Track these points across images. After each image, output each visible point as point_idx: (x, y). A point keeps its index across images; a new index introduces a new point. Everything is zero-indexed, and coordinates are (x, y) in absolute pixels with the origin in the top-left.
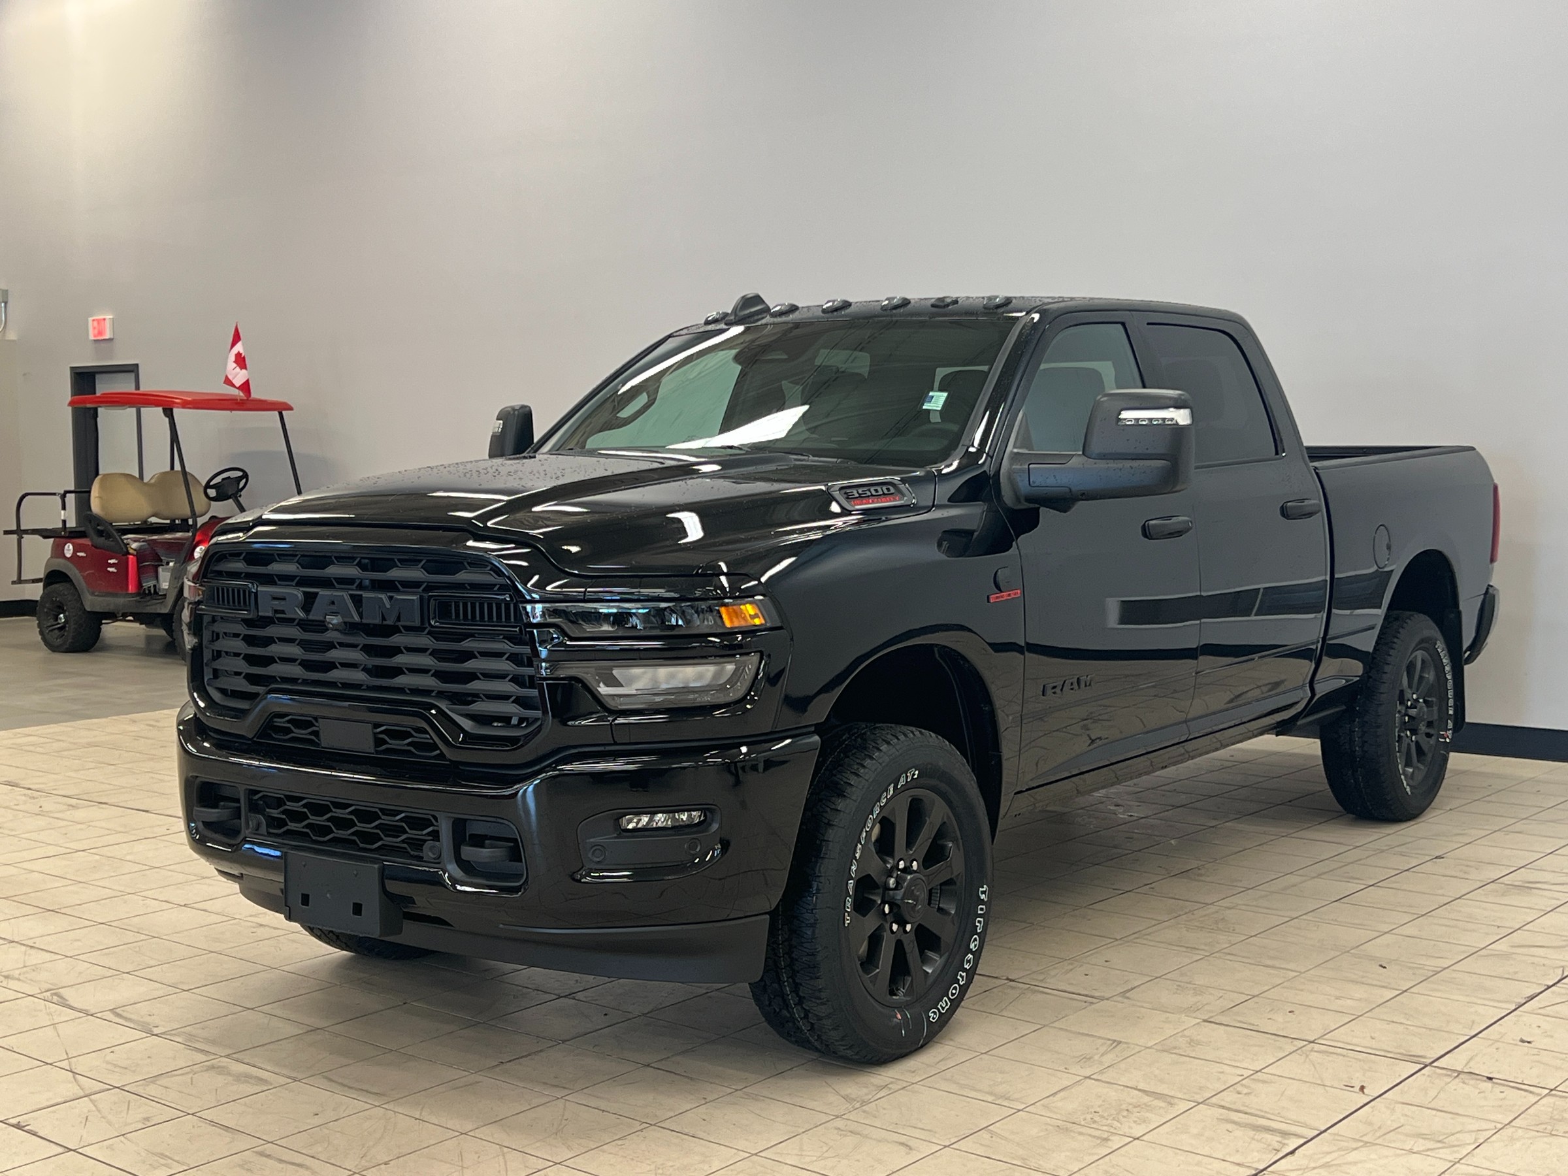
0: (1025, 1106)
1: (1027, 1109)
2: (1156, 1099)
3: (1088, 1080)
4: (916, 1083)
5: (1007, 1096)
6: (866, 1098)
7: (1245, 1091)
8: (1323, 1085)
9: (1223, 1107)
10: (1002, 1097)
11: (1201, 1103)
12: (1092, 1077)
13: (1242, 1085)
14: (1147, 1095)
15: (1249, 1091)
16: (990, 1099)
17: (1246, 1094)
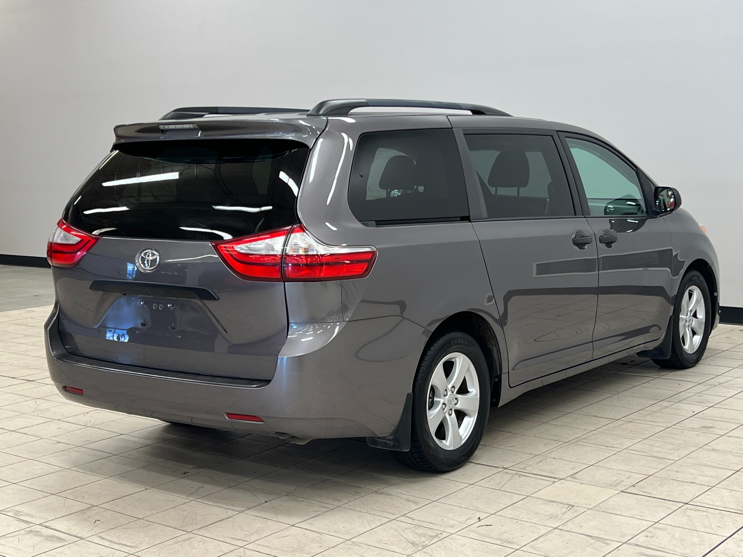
0: (519, 547)
1: (521, 549)
2: (598, 541)
3: (556, 530)
4: (454, 534)
5: (509, 541)
6: (424, 544)
7: (650, 535)
8: (696, 531)
9: (638, 546)
10: (505, 542)
11: (625, 543)
12: (558, 528)
13: (648, 531)
14: (593, 539)
15: (653, 535)
16: (499, 543)
17: (651, 537)
